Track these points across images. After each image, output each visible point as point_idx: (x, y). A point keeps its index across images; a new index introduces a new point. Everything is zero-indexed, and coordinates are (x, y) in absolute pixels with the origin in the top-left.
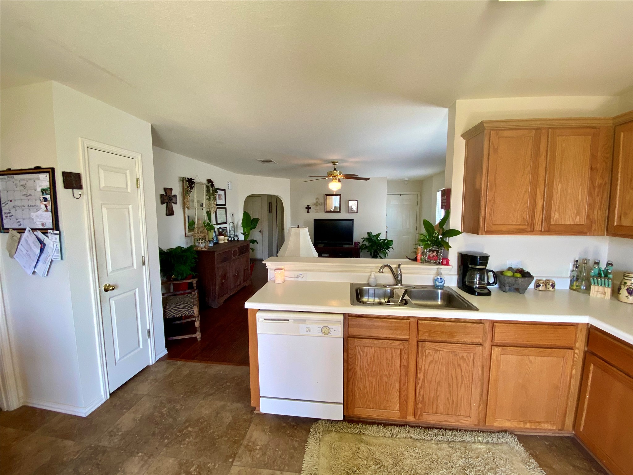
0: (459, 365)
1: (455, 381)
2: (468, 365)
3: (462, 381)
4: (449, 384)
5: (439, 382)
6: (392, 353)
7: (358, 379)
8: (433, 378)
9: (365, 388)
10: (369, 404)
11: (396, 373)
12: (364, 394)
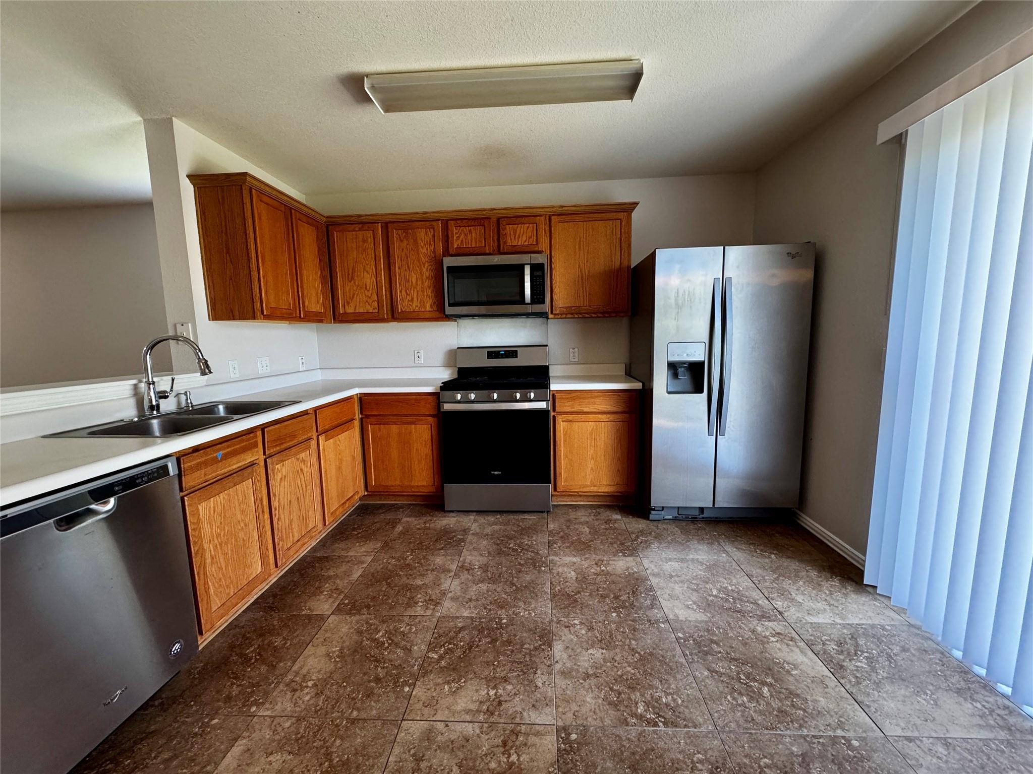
0: (301, 470)
1: (301, 492)
2: (307, 467)
3: (306, 487)
4: (298, 499)
5: (290, 501)
6: (244, 491)
7: (208, 561)
8: (286, 499)
9: (220, 568)
10: (227, 591)
11: (251, 517)
12: (220, 579)
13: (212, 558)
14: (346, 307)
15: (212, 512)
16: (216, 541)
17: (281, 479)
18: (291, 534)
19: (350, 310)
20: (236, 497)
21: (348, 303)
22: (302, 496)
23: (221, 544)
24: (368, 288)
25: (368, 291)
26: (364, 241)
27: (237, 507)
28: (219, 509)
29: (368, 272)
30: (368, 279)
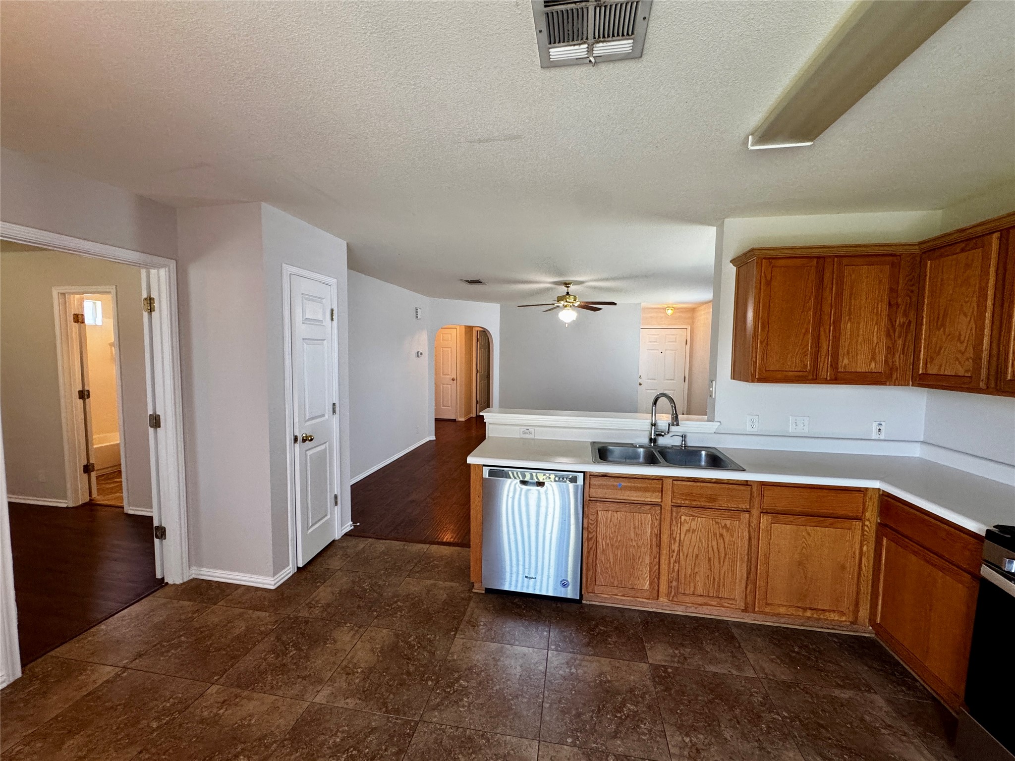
0: (721, 535)
1: (716, 555)
2: (732, 536)
3: (725, 554)
4: (710, 559)
5: (697, 556)
6: (641, 520)
7: (600, 550)
8: (691, 550)
9: (609, 561)
10: (612, 580)
11: (645, 543)
12: (607, 569)
13: (603, 550)
14: (929, 365)
15: (609, 521)
16: (608, 541)
17: (688, 531)
18: (692, 584)
19: (933, 370)
20: (632, 521)
21: (932, 359)
22: (716, 560)
23: (612, 545)
24: (962, 338)
25: (962, 343)
26: (968, 266)
27: (632, 530)
28: (615, 521)
29: (965, 315)
30: (964, 325)
